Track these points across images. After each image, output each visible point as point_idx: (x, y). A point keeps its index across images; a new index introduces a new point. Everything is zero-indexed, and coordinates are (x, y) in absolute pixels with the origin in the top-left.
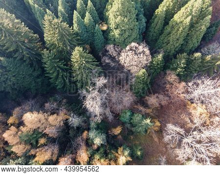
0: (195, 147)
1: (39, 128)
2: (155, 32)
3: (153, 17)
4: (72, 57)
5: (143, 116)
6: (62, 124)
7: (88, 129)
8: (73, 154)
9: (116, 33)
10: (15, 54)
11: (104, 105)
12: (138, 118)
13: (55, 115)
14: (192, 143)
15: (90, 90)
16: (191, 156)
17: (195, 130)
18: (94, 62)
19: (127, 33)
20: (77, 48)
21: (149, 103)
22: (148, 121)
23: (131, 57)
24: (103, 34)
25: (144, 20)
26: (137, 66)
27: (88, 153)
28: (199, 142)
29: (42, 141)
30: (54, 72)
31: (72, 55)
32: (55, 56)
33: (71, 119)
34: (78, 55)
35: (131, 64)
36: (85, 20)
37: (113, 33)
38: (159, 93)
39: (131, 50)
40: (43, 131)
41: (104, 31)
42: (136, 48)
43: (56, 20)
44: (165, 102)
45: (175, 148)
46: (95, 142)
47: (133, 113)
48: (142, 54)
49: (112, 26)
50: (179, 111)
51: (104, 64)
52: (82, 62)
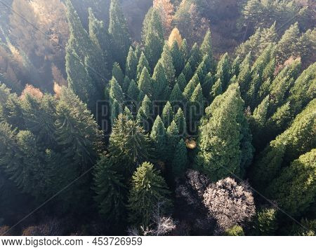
2: (266, 171)
3: (266, 149)
4: (136, 173)
9: (207, 157)
10: (67, 148)
15: (145, 233)
18: (164, 188)
19: (223, 161)
20: (145, 164)
23: (222, 198)
24: (188, 154)
25: (251, 150)
26: (229, 216)
30: (103, 187)
31: (136, 171)
32: (114, 164)
34: (144, 174)
35: (221, 210)
36: (168, 129)
37: (202, 156)
39: (224, 188)
41: (189, 150)
42: (232, 187)
43: (131, 122)
48: (240, 200)
49: (203, 146)
51: (178, 196)
52: (146, 184)
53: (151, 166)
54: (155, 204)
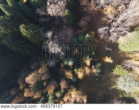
0: (117, 31)
1: (38, 80)
4: (23, 33)
5: (83, 35)
6: (47, 69)
7: (62, 62)
8: (63, 78)
11: (60, 45)
12: (82, 38)
13: (40, 68)
14: (115, 29)
15: (47, 43)
16: (118, 37)
17: (112, 22)
20: (20, 27)
21: (82, 26)
22: (88, 35)
23: (54, 8)
26: (61, 11)
27: (70, 72)
28: (118, 27)
29: (45, 84)
30: (20, 49)
31: (21, 32)
32: (12, 40)
33: (50, 64)
35: (57, 12)
38: (83, 17)
39: (51, 3)
40: (41, 79)
44: (89, 19)
45: (108, 38)
46: (70, 65)
47: (77, 37)
50: (99, 18)
51: (42, 23)
52: (30, 32)
53: (23, 25)
54: (40, 33)
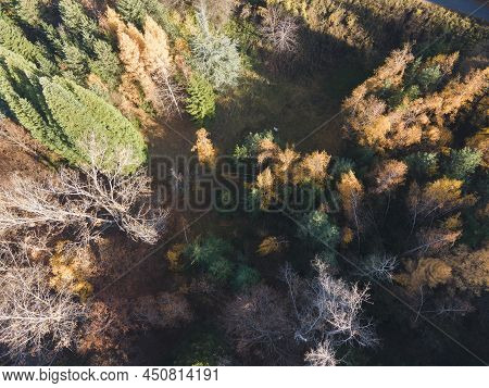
12: (219, 264)
29: (454, 221)
